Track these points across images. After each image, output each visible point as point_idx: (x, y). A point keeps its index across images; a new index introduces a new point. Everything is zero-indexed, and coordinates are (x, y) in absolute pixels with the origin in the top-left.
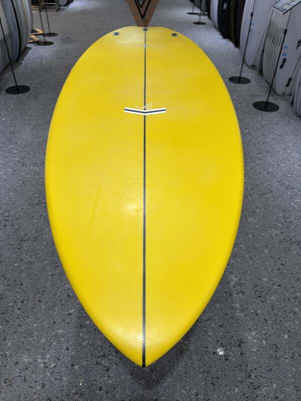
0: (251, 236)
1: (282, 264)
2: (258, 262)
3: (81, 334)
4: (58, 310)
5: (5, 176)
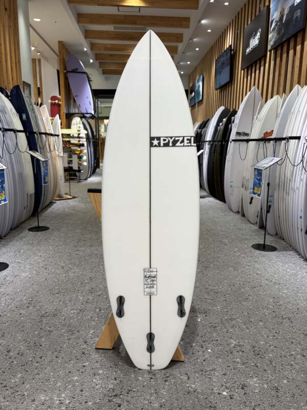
0: (246, 314)
1: (276, 333)
2: (254, 331)
3: (94, 380)
4: (74, 363)
5: (30, 276)
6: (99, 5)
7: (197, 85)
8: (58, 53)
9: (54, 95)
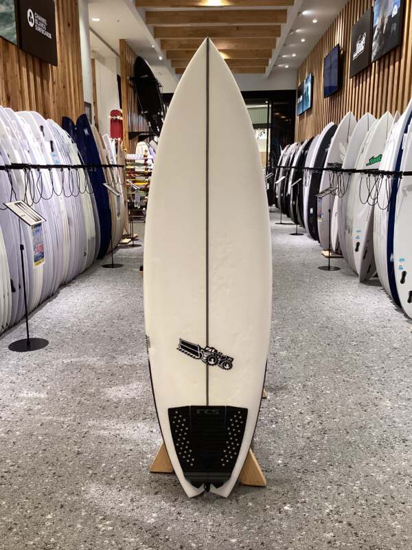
6: (172, 6)
7: (305, 86)
8: (119, 52)
9: (115, 109)
